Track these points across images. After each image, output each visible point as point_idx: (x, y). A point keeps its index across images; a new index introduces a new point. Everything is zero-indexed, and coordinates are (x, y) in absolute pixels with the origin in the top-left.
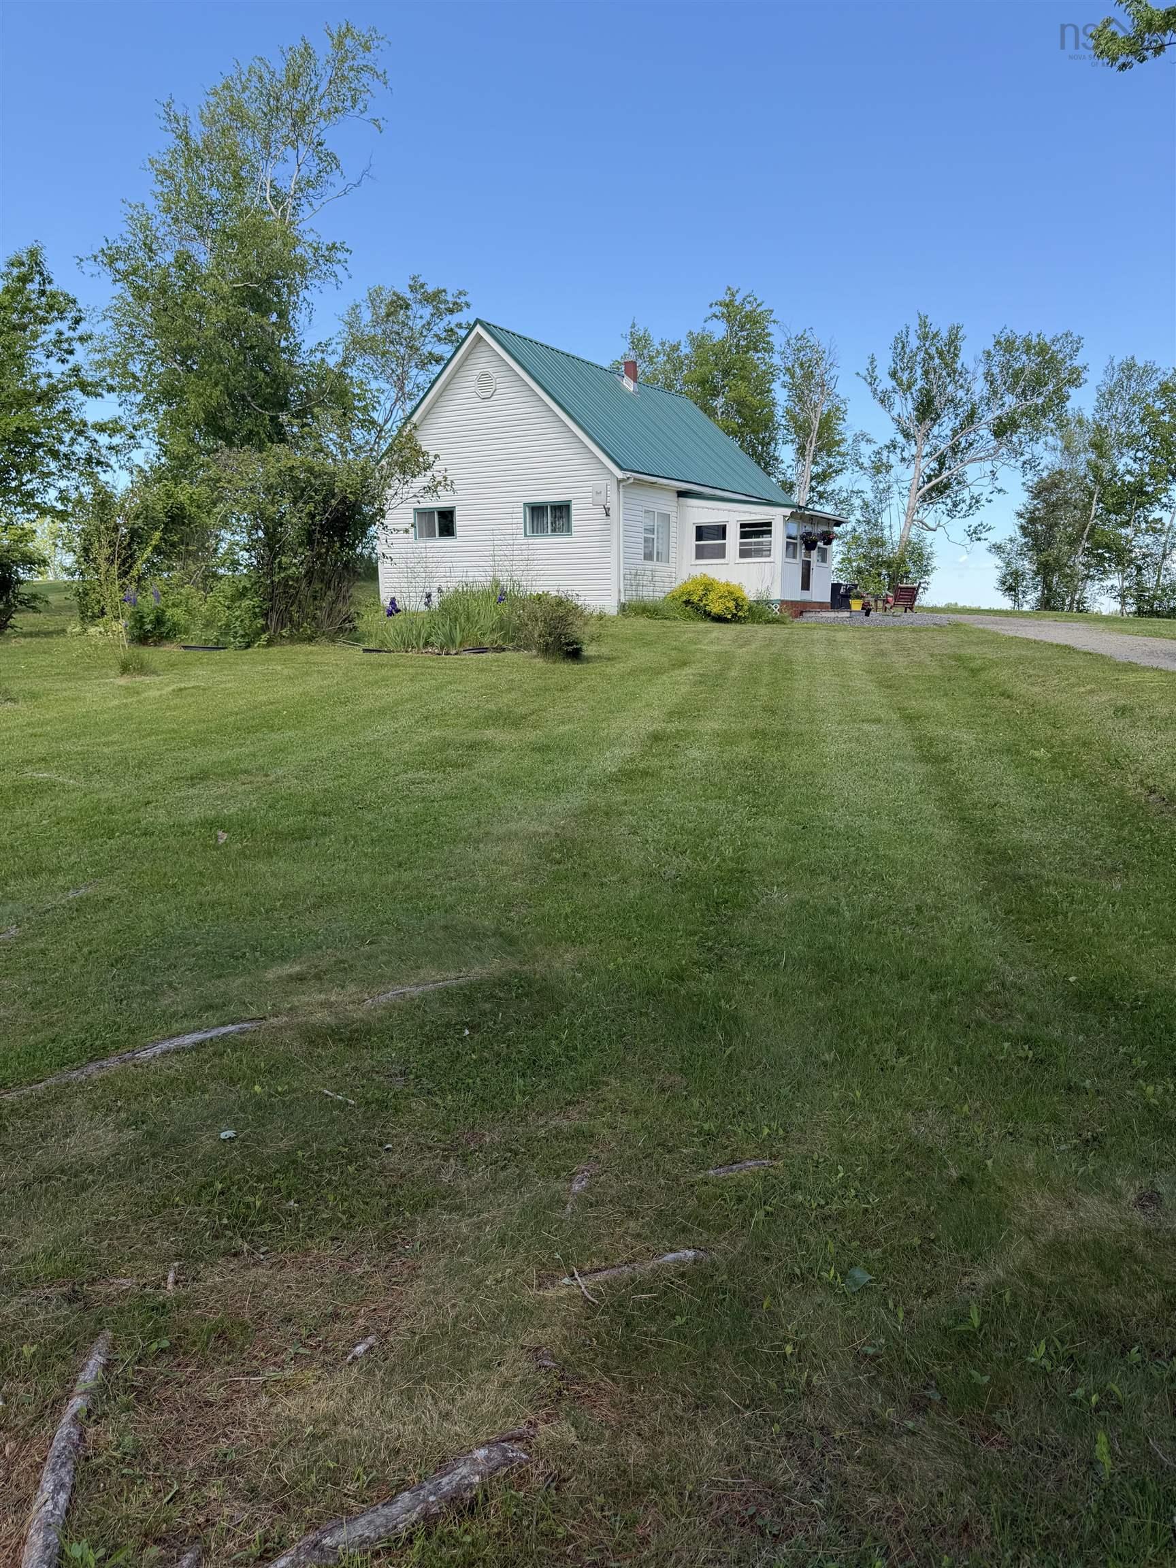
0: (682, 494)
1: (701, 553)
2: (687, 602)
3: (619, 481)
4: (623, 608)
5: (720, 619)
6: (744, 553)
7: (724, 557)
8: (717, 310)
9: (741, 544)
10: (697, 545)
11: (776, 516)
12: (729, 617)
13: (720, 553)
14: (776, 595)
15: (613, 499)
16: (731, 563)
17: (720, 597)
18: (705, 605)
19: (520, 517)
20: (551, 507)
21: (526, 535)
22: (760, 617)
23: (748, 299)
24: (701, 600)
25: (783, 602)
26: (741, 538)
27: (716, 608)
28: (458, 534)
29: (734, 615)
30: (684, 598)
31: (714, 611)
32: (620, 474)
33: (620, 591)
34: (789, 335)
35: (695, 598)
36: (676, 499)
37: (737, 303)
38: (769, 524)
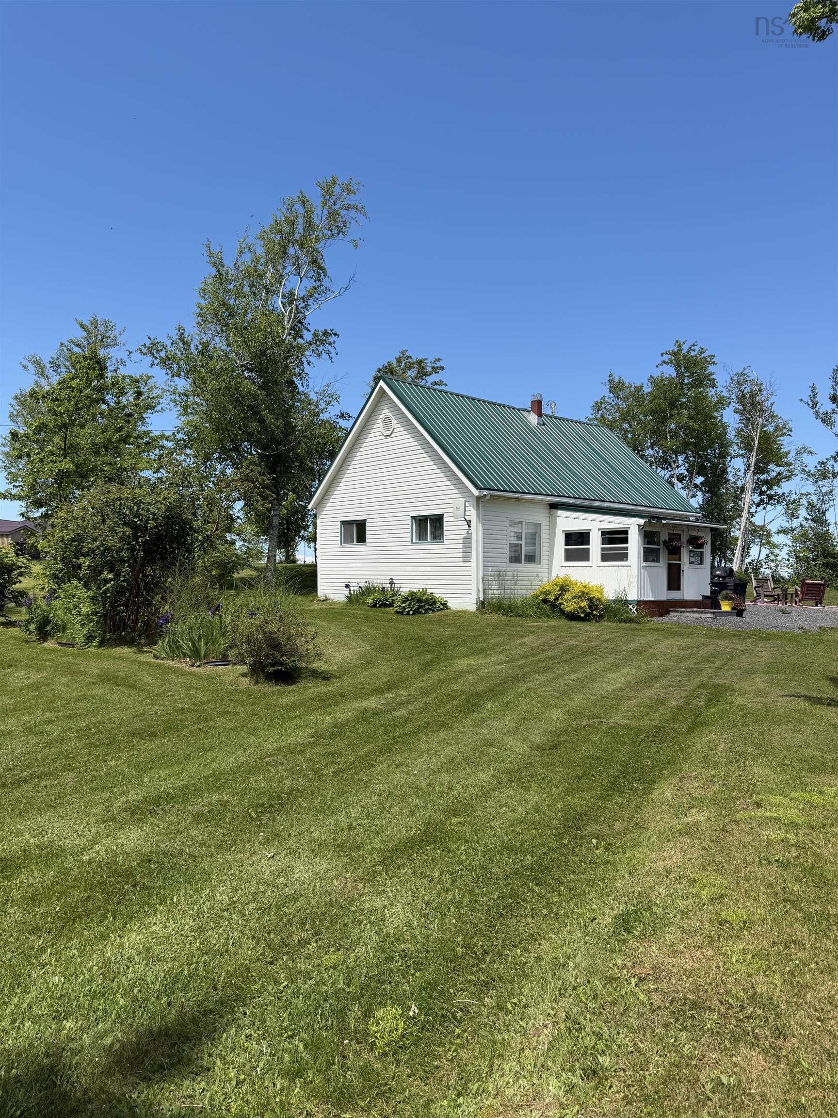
0: (554, 506)
1: (570, 556)
2: (545, 601)
3: (478, 498)
4: (482, 605)
5: (572, 617)
6: (605, 557)
7: (588, 560)
8: (666, 358)
9: (602, 549)
10: (566, 550)
11: (633, 525)
12: (582, 615)
13: (584, 556)
14: (633, 596)
15: (472, 514)
16: (594, 566)
17: (574, 597)
18: (561, 604)
19: (407, 528)
20: (431, 519)
21: (412, 542)
22: (615, 616)
23: (693, 348)
24: (557, 599)
25: (639, 603)
26: (603, 544)
27: (569, 607)
28: (367, 541)
29: (587, 614)
30: (542, 597)
31: (567, 609)
32: (476, 492)
33: (478, 591)
34: (731, 373)
35: (552, 597)
36: (548, 511)
37: (684, 352)
38: (626, 532)
